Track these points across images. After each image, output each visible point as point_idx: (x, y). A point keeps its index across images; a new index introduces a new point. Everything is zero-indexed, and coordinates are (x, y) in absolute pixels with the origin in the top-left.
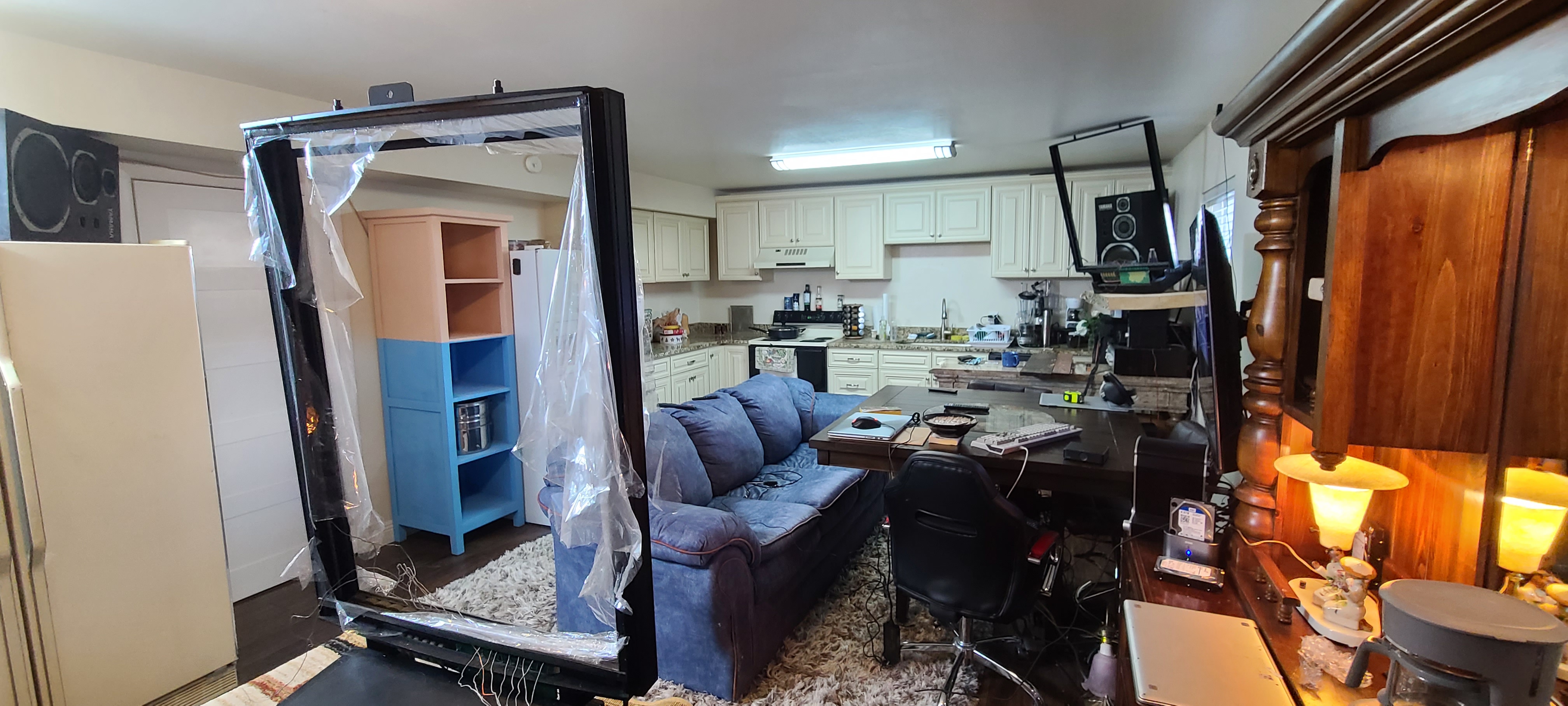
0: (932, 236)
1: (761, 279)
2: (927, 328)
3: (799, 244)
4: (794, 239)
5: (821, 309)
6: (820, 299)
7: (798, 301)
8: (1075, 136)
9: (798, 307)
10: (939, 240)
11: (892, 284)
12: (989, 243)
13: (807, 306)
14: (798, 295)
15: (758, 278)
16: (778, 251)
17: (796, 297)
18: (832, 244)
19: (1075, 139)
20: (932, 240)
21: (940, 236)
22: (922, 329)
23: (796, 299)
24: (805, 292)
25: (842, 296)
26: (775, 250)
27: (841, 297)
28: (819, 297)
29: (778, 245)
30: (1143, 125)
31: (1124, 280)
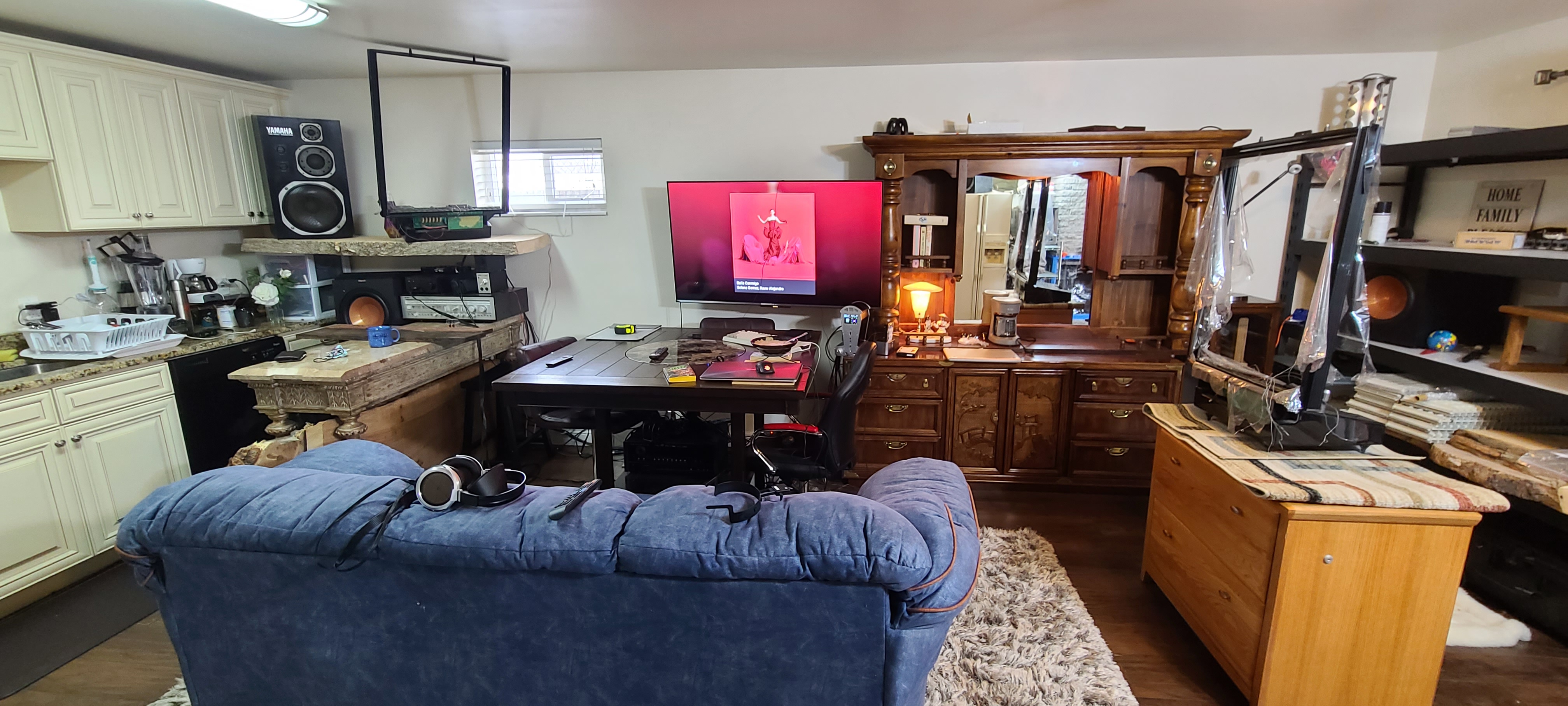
8: (411, 50)
12: (48, 164)
19: (409, 54)
30: (501, 69)
31: (452, 225)
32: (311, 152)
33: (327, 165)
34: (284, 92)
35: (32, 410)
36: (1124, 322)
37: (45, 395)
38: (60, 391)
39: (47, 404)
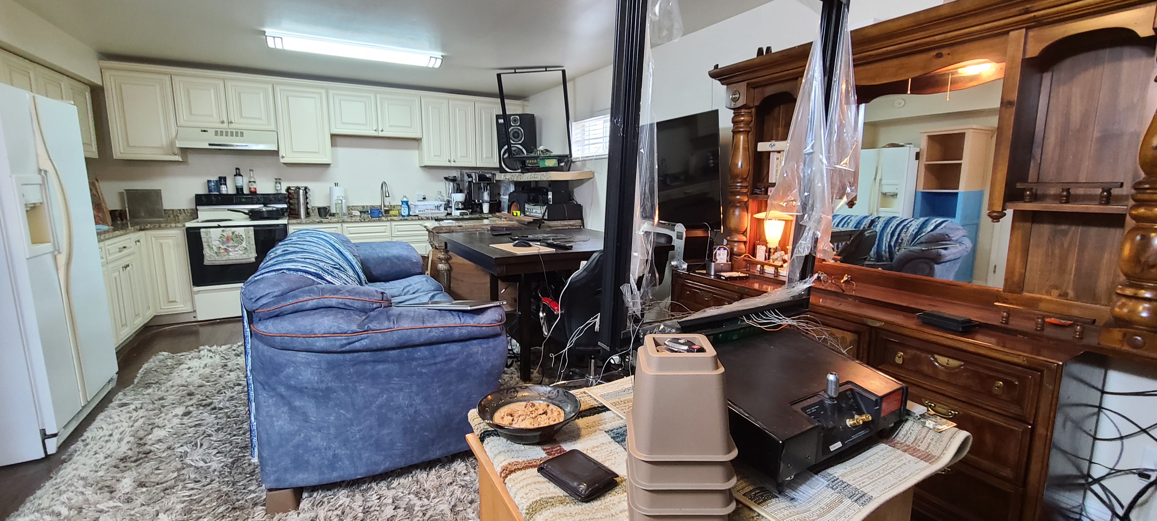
0: (375, 130)
1: (181, 160)
2: (367, 206)
3: (232, 126)
4: (225, 120)
5: (255, 192)
6: (254, 182)
7: (225, 184)
8: (515, 70)
9: (228, 189)
10: (381, 134)
11: (331, 169)
12: (421, 139)
13: (239, 190)
14: (225, 179)
15: (178, 158)
16: (204, 131)
17: (222, 180)
18: (273, 127)
19: (515, 72)
20: (375, 134)
21: (382, 131)
22: (363, 207)
23: (223, 182)
24: (235, 176)
25: (280, 179)
26: (200, 129)
27: (278, 181)
28: (252, 180)
29: (204, 125)
30: (561, 71)
31: (542, 164)
32: (515, 130)
33: (520, 136)
34: (526, 103)
35: (382, 229)
36: (1071, 293)
37: (388, 224)
38: (394, 223)
39: (388, 227)
